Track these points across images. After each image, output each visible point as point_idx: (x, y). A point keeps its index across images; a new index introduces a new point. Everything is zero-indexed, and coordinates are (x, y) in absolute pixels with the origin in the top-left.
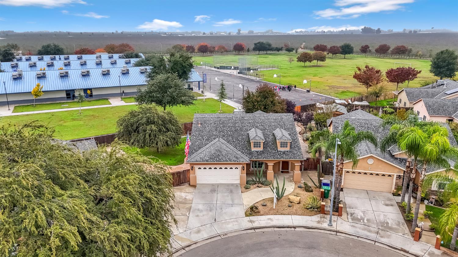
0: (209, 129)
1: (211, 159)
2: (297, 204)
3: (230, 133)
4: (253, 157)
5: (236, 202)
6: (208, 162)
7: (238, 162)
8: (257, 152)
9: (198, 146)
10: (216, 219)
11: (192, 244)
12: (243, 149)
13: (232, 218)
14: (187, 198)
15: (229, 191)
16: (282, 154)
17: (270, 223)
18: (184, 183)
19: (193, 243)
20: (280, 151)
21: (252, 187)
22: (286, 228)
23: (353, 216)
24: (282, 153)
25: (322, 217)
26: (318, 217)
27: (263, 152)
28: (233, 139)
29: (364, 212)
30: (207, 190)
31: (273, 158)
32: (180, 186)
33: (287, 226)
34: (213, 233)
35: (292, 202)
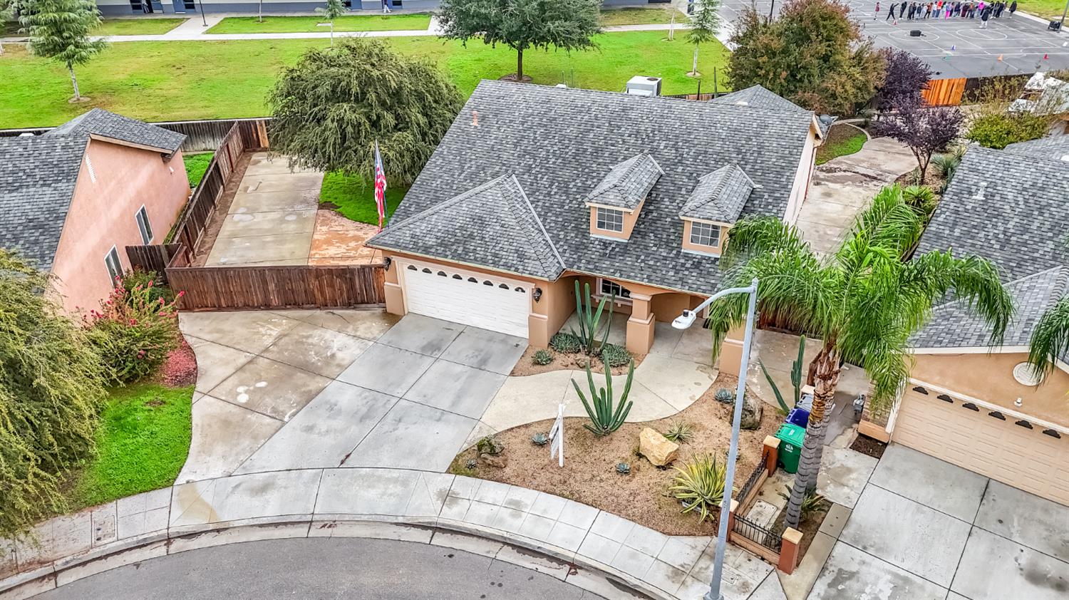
0: (496, 138)
1: (440, 245)
2: (658, 467)
3: (554, 163)
4: (580, 260)
5: (466, 405)
6: (428, 253)
7: (517, 270)
8: (605, 244)
9: (436, 191)
10: (351, 456)
11: (206, 532)
12: (564, 228)
13: (402, 464)
14: (340, 355)
15: (479, 358)
16: (687, 269)
17: (501, 521)
18: (368, 303)
19: (211, 527)
20: (687, 256)
21: (560, 358)
22: (544, 560)
23: (840, 588)
24: (688, 266)
25: (709, 550)
26: (694, 548)
27: (624, 249)
28: (550, 186)
29: (900, 582)
30: (415, 340)
31: (648, 277)
32: (354, 308)
33: (550, 551)
34: (297, 510)
35: (640, 456)
